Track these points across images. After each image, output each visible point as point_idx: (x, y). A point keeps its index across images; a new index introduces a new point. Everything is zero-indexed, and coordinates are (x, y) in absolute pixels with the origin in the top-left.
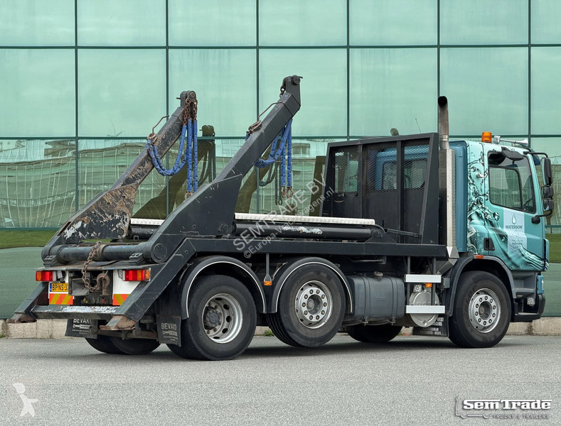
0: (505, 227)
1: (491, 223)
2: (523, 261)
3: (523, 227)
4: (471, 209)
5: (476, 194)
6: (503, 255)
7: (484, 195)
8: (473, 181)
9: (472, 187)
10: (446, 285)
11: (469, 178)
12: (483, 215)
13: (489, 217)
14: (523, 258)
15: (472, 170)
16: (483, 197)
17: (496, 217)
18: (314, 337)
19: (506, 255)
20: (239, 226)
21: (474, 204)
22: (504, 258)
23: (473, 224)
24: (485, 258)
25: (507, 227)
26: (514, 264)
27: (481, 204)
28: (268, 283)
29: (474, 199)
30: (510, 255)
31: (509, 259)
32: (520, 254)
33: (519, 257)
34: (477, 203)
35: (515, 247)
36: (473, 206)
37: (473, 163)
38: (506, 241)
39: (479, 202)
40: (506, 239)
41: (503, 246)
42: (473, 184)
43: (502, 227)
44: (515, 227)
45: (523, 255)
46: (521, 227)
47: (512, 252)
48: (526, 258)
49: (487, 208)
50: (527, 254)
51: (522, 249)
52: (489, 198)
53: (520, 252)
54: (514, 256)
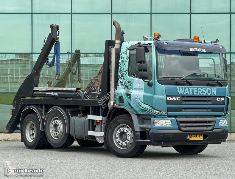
0: (134, 89)
2: (141, 109)
3: (144, 89)
4: (118, 80)
5: (121, 71)
6: (129, 105)
7: (125, 71)
8: (120, 64)
9: (119, 67)
10: (104, 121)
13: (127, 84)
14: (140, 107)
15: (120, 58)
16: (124, 73)
17: (130, 84)
19: (130, 105)
21: (120, 77)
22: (129, 107)
24: (120, 107)
26: (134, 110)
27: (123, 77)
29: (120, 74)
30: (133, 106)
31: (132, 108)
32: (138, 105)
33: (138, 107)
34: (121, 76)
35: (135, 101)
37: (122, 54)
38: (130, 98)
40: (130, 96)
41: (129, 100)
44: (139, 89)
45: (140, 106)
46: (142, 89)
47: (134, 104)
48: (142, 107)
49: (126, 79)
50: (143, 105)
51: (140, 102)
52: (127, 73)
53: (139, 103)
54: (135, 106)
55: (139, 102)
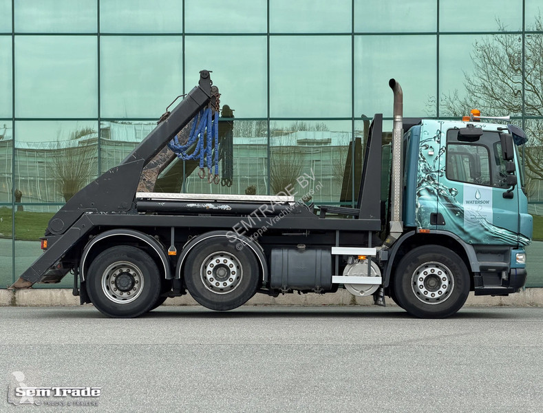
0: (464, 201)
1: (446, 199)
3: (491, 203)
4: (420, 185)
5: (427, 171)
6: (458, 230)
7: (439, 171)
8: (424, 159)
9: (422, 164)
10: (383, 257)
11: (420, 156)
12: (435, 191)
13: (444, 192)
14: (487, 233)
15: (424, 148)
16: (436, 174)
17: (453, 193)
18: (220, 301)
19: (462, 229)
20: (139, 204)
21: (424, 180)
22: (460, 232)
23: (423, 199)
24: (432, 232)
25: (467, 202)
26: (472, 238)
27: (434, 180)
28: (172, 252)
29: (424, 175)
31: (466, 233)
33: (481, 232)
35: (474, 221)
36: (422, 182)
37: (425, 141)
39: (431, 178)
41: (458, 221)
42: (423, 161)
43: (462, 202)
44: (479, 202)
45: (487, 230)
46: (488, 202)
48: (492, 233)
49: (441, 184)
50: (492, 229)
51: (486, 223)
52: (444, 174)
53: (483, 226)
54: (473, 231)
55: (484, 223)
